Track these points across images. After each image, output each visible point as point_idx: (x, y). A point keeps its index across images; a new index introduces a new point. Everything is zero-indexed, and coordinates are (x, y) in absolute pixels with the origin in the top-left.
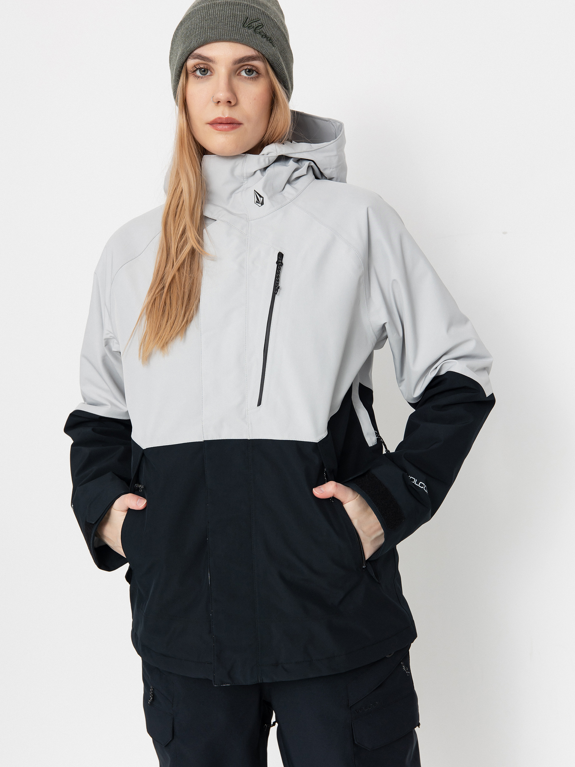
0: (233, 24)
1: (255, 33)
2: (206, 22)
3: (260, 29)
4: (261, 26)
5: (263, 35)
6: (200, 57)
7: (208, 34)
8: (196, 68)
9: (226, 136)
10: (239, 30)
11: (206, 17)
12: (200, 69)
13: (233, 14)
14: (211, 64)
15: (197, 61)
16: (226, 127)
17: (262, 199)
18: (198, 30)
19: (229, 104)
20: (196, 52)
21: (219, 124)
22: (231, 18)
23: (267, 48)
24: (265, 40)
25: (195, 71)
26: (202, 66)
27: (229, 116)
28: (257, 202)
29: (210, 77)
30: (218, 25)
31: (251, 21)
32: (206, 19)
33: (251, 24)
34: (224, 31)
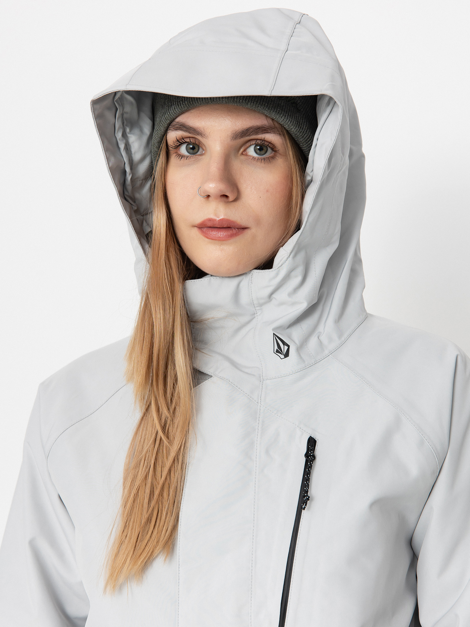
9: (221, 247)
17: (286, 348)
19: (224, 199)
25: (177, 147)
27: (226, 217)
28: (277, 351)
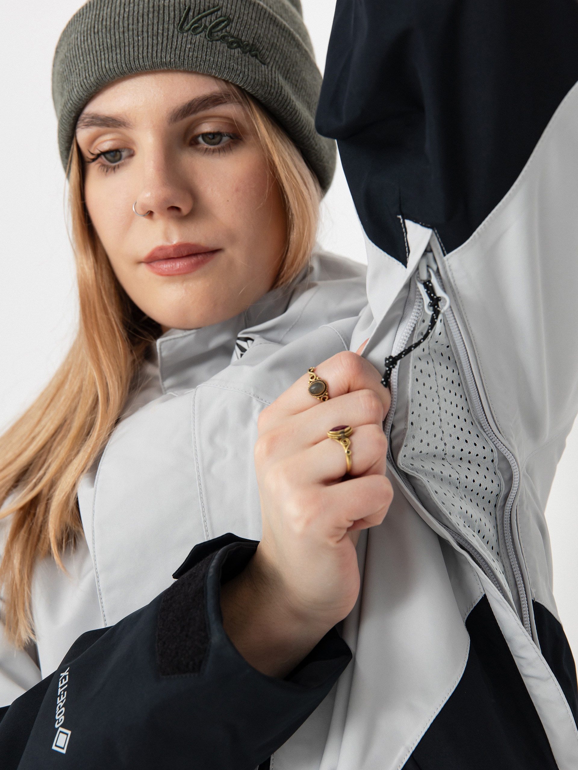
0: (155, 28)
1: (212, 41)
2: (96, 36)
3: (222, 29)
4: (223, 21)
5: (232, 43)
7: (103, 62)
9: (185, 285)
10: (170, 41)
11: (96, 26)
13: (153, 7)
15: (94, 130)
16: (180, 265)
19: (175, 214)
21: (163, 261)
22: (151, 16)
23: (246, 70)
24: (237, 52)
29: (130, 160)
30: (122, 39)
31: (199, 14)
32: (96, 30)
33: (200, 22)
34: (136, 49)
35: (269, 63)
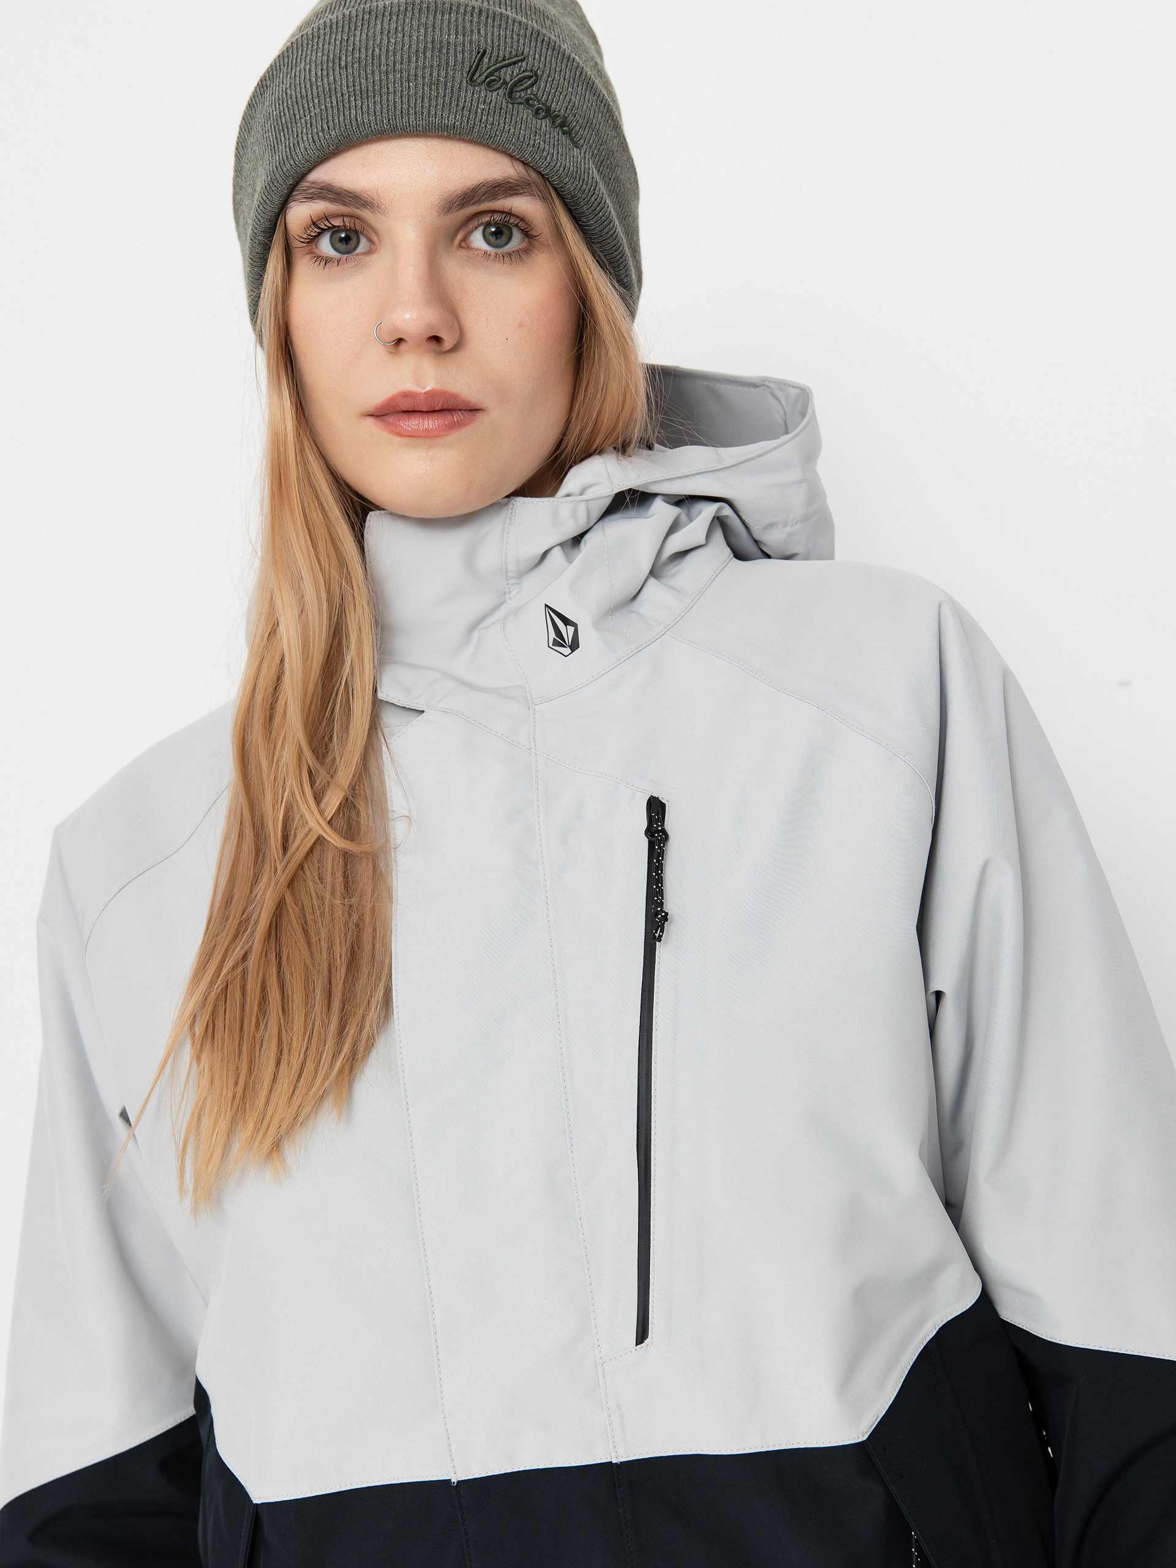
0: (435, 74)
1: (513, 104)
2: (343, 72)
3: (526, 89)
4: (529, 77)
5: (538, 110)
6: (328, 192)
7: (353, 112)
8: (318, 228)
9: (430, 453)
10: (456, 95)
11: (344, 58)
12: (335, 230)
13: (433, 42)
14: (365, 214)
15: (319, 207)
16: (430, 423)
17: (571, 629)
18: (316, 101)
19: (433, 345)
20: (313, 176)
21: (405, 416)
22: (429, 54)
23: (555, 152)
24: (545, 124)
25: (313, 240)
26: (337, 222)
27: (438, 387)
28: (556, 643)
29: (368, 258)
30: (384, 82)
31: (496, 62)
32: (343, 64)
33: (497, 74)
34: (405, 100)
35: (582, 146)
